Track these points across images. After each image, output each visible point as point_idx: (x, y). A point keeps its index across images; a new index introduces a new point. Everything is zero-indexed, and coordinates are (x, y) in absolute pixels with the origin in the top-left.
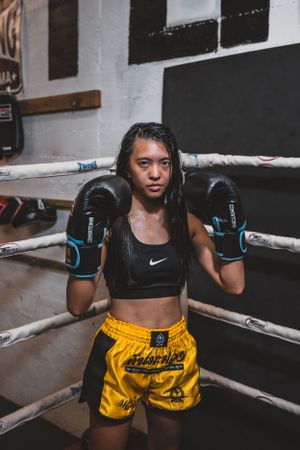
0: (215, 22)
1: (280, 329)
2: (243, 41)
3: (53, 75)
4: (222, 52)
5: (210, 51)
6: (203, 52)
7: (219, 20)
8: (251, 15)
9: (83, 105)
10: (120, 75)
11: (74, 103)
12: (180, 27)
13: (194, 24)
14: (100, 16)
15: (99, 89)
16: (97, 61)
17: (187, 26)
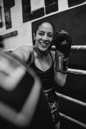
0: (44, 8)
2: (51, 12)
3: (7, 28)
4: (46, 16)
5: (43, 16)
6: (41, 17)
7: (45, 7)
8: (53, 4)
9: (14, 35)
11: (11, 35)
12: (35, 11)
13: (38, 10)
15: (17, 30)
17: (36, 10)
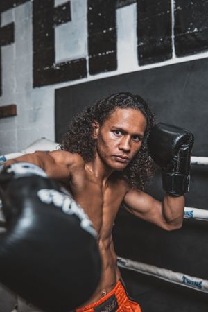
0: (85, 60)
1: (136, 264)
2: (103, 71)
4: (90, 78)
5: (83, 77)
6: (78, 78)
7: (87, 58)
8: (106, 55)
9: (5, 114)
10: (28, 95)
12: (64, 63)
13: (72, 61)
14: (15, 57)
15: (15, 103)
16: (13, 86)
17: (68, 62)
